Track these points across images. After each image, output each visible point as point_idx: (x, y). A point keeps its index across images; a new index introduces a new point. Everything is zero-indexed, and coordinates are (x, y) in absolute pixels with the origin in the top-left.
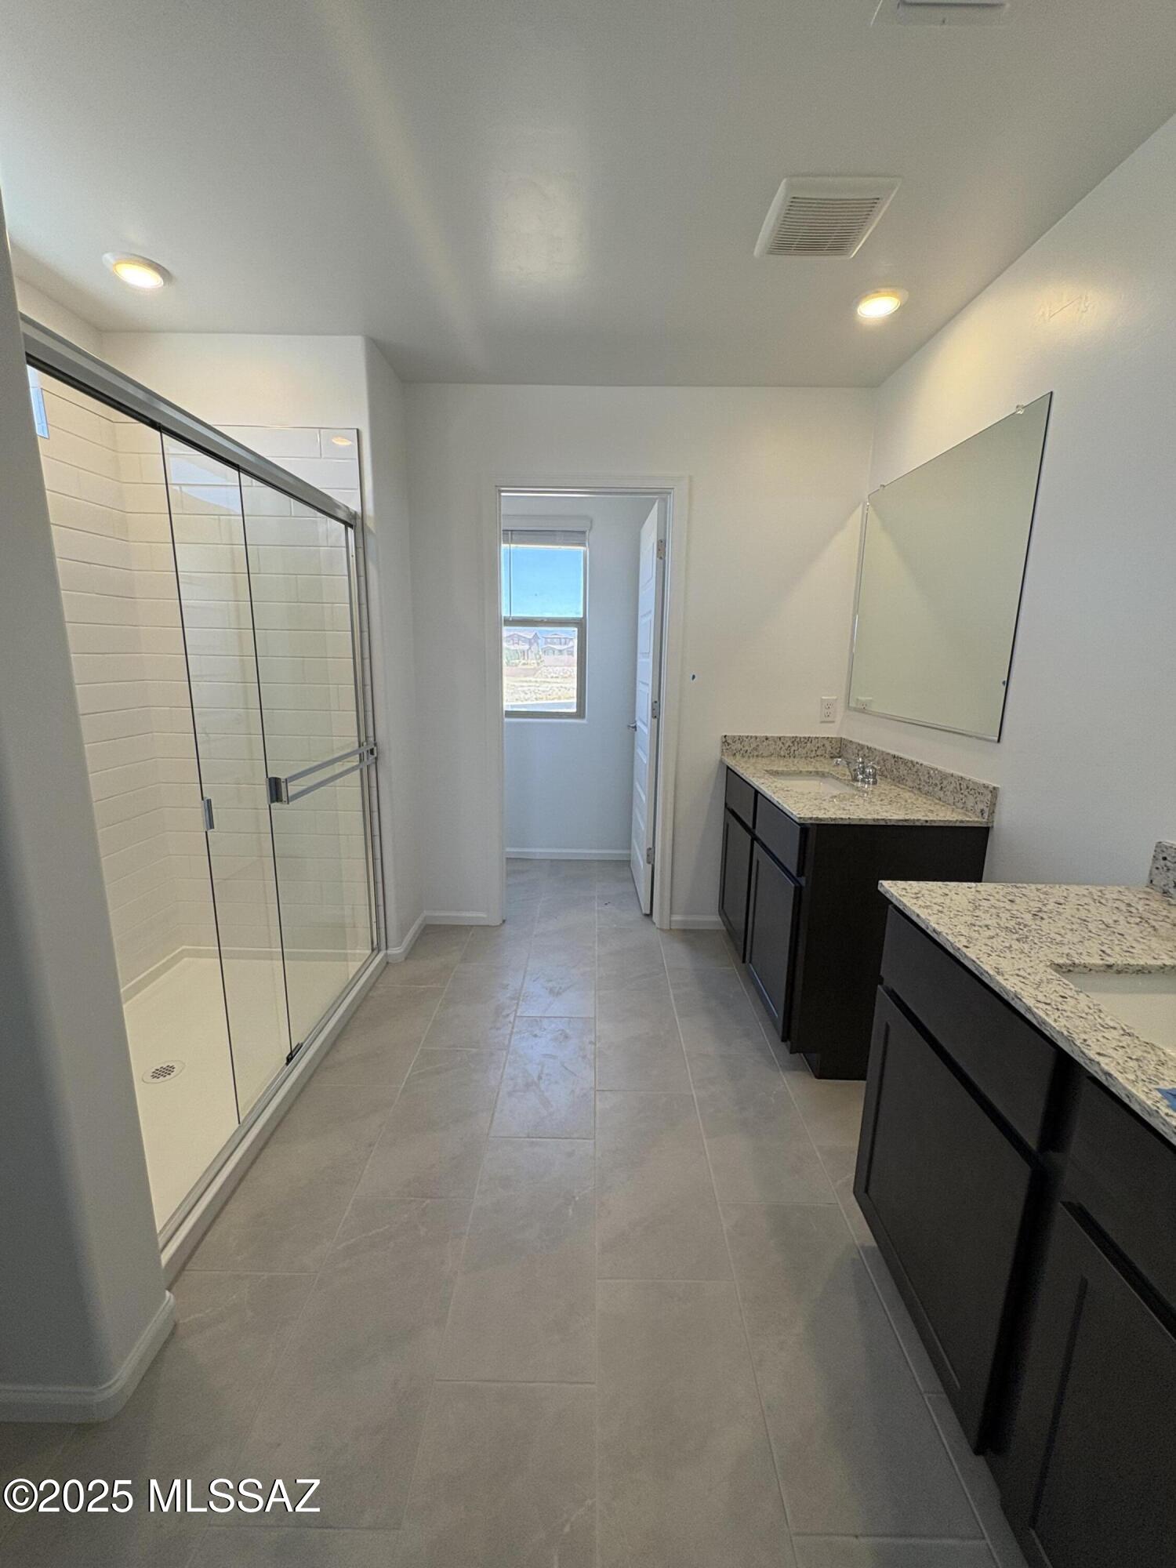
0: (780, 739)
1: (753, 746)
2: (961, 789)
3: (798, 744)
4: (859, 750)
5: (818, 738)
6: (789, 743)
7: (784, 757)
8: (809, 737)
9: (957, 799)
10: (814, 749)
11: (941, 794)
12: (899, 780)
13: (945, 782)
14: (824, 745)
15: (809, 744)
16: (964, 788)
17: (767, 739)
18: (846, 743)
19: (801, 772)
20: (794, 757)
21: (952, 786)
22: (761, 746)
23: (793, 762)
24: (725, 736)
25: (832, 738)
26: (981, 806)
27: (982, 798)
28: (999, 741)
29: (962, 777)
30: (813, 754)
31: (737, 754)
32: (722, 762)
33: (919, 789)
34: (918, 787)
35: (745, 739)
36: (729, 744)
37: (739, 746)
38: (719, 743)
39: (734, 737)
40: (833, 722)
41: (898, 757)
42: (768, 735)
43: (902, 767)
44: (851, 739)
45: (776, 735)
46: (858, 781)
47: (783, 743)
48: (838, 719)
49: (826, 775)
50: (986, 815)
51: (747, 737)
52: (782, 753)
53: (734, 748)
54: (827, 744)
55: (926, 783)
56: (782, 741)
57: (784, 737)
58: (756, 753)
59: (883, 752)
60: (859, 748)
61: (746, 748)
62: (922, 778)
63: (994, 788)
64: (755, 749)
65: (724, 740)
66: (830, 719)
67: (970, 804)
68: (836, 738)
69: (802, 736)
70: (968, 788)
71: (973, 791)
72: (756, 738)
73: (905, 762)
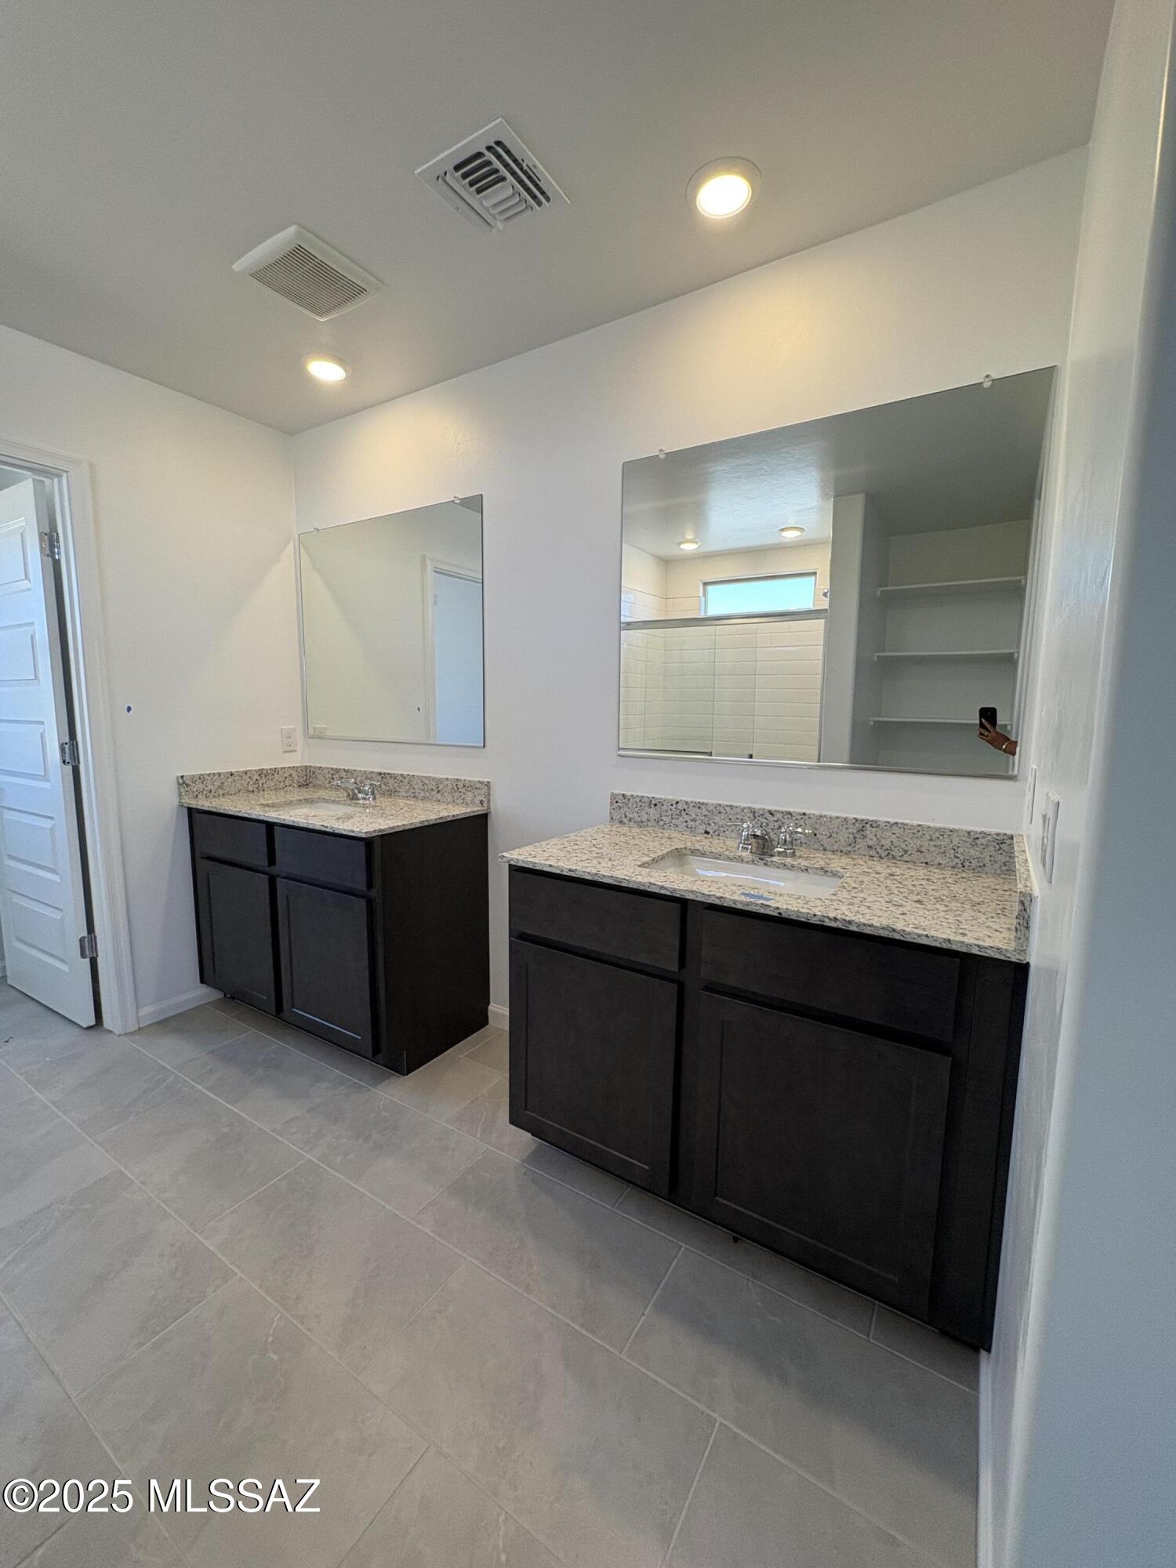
0: (246, 773)
1: (218, 783)
2: (458, 789)
3: (266, 776)
4: (332, 775)
5: (284, 768)
6: (256, 777)
7: (253, 791)
8: (276, 769)
9: (456, 798)
10: (282, 780)
11: (439, 796)
12: (392, 793)
13: (441, 787)
14: (290, 775)
15: (276, 775)
16: (459, 788)
17: (232, 775)
18: (312, 769)
19: (291, 801)
20: (263, 790)
21: (449, 788)
22: (226, 783)
23: (263, 796)
24: (182, 777)
25: (297, 767)
26: (480, 798)
27: (479, 792)
28: (484, 746)
29: (457, 779)
30: (282, 785)
31: (200, 796)
32: (181, 806)
33: (414, 797)
34: (412, 795)
35: (206, 777)
36: (187, 785)
37: (201, 786)
38: (174, 787)
39: (194, 776)
40: (295, 751)
41: (384, 774)
42: (233, 770)
43: (391, 782)
44: (319, 765)
45: (241, 770)
46: (359, 800)
47: (250, 777)
48: (299, 749)
49: (316, 800)
50: (485, 804)
51: (209, 775)
52: (251, 789)
53: (195, 789)
54: (294, 773)
55: (422, 790)
56: (249, 774)
57: (251, 771)
58: (221, 792)
59: (365, 772)
60: (332, 772)
61: (210, 787)
62: (416, 787)
63: (488, 782)
64: (220, 787)
65: (181, 781)
66: (291, 748)
67: (468, 799)
68: (301, 767)
69: (268, 768)
70: (464, 786)
71: (470, 789)
72: (220, 774)
73: (393, 776)
